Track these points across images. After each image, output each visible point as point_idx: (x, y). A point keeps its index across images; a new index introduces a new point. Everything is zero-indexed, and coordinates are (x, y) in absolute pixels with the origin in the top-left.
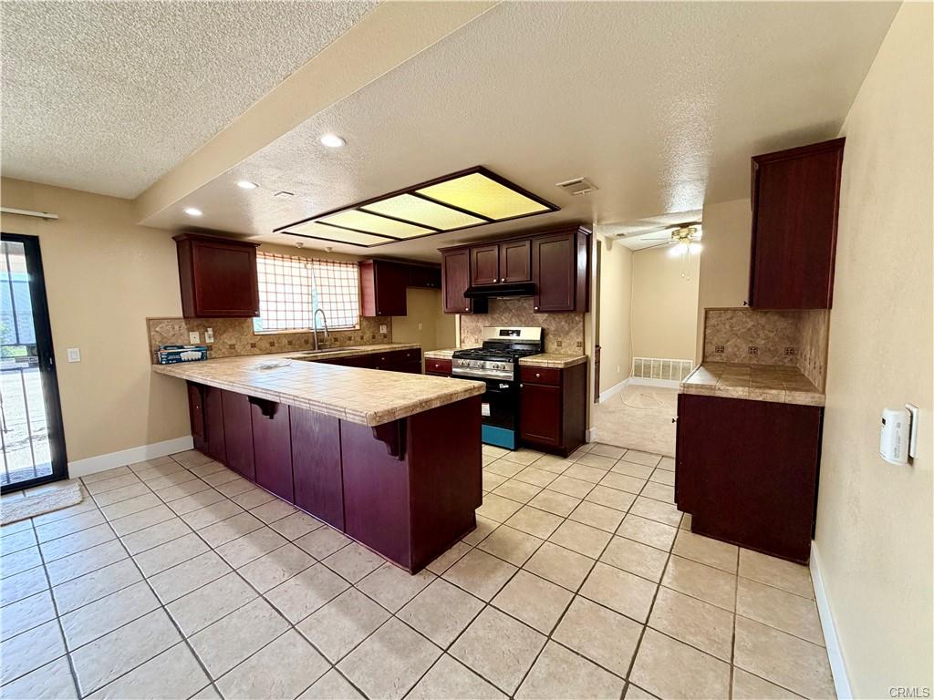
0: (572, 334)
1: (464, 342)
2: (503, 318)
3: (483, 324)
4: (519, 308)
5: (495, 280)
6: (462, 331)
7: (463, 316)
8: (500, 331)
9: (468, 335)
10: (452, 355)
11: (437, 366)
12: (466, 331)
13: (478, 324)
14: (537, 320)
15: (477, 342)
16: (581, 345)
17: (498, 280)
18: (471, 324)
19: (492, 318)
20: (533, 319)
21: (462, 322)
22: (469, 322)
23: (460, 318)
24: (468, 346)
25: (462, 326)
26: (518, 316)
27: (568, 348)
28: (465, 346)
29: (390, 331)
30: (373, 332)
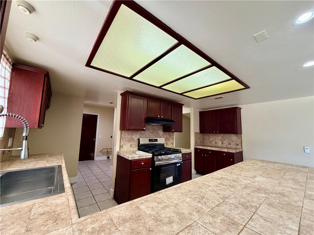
0: (170, 140)
1: (122, 147)
2: (146, 133)
3: (136, 136)
4: (153, 129)
5: (159, 116)
6: (122, 140)
7: (123, 132)
8: (149, 139)
9: (126, 143)
10: (151, 154)
11: (143, 163)
12: (124, 141)
13: (133, 136)
14: (160, 134)
15: (132, 147)
16: (173, 143)
17: (160, 117)
18: (128, 136)
19: (141, 133)
20: (158, 134)
21: (122, 135)
22: (127, 135)
23: (121, 133)
24: (125, 149)
25: (122, 137)
26: (153, 133)
27: (169, 146)
28: (123, 149)
29: (12, 144)
30: (5, 146)
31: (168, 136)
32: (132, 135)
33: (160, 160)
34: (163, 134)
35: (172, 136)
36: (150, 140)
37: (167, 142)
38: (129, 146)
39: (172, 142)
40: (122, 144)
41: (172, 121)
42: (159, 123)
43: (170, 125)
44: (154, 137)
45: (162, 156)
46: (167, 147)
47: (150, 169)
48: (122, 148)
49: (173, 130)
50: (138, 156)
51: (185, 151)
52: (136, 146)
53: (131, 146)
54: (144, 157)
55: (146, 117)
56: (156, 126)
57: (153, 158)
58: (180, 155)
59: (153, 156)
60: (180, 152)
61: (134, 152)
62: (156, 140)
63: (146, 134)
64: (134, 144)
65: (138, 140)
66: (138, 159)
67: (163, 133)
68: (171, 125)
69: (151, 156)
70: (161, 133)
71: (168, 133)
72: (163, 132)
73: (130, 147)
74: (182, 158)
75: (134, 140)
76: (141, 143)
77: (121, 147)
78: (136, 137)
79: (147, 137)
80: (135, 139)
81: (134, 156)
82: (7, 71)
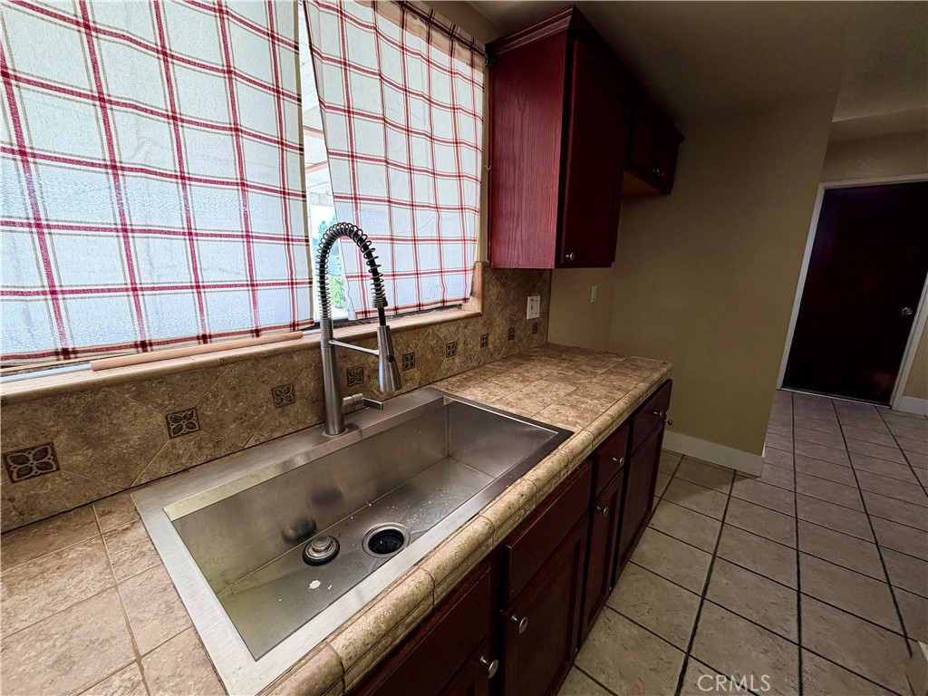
29: (545, 313)
30: (511, 320)
82: (458, 80)
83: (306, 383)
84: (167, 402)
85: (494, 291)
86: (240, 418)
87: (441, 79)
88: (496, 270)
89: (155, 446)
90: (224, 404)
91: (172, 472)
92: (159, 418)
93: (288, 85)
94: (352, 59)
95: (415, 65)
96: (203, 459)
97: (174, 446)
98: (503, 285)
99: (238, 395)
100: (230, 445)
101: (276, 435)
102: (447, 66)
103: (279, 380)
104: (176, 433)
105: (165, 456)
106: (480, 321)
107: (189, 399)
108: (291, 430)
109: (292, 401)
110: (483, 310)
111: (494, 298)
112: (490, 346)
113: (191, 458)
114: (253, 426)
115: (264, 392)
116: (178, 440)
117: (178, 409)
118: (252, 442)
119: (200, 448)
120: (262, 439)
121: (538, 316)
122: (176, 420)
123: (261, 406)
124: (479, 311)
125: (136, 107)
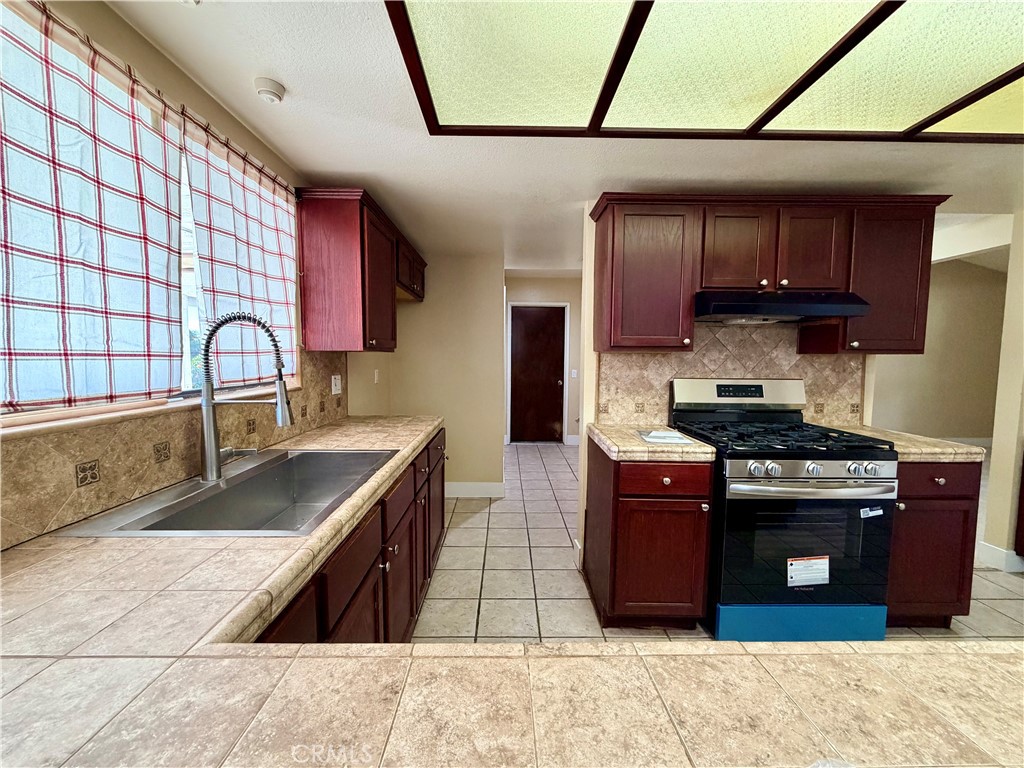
0: (844, 390)
1: (606, 411)
2: (706, 361)
3: (658, 372)
4: (742, 344)
5: (764, 282)
6: (602, 387)
7: (607, 357)
8: (718, 386)
9: (619, 396)
10: (711, 449)
11: (667, 480)
12: (613, 388)
13: (646, 373)
14: (780, 365)
15: (642, 411)
16: (858, 409)
17: (775, 283)
18: (628, 372)
19: (682, 360)
20: (771, 364)
21: (603, 369)
22: (622, 368)
23: (599, 361)
24: (618, 420)
25: (603, 376)
26: (739, 358)
27: (835, 416)
28: (609, 419)
29: (345, 389)
30: (322, 394)
31: (827, 372)
32: (644, 367)
33: (751, 478)
34: (796, 366)
35: (852, 373)
36: (722, 390)
37: (820, 400)
38: (632, 407)
39: (856, 400)
40: (603, 401)
41: (854, 299)
42: (768, 314)
43: (834, 322)
44: (749, 376)
45: (768, 462)
46: (824, 423)
47: (703, 506)
48: (602, 416)
49: (856, 344)
50: (646, 449)
51: (929, 450)
52: (660, 411)
53: (640, 408)
54: (676, 458)
55: (698, 290)
56: (758, 327)
57: (717, 466)
58: (888, 469)
59: (721, 455)
60: (891, 454)
61: (642, 433)
62: (758, 391)
63: (704, 365)
64: (652, 402)
65: (668, 388)
66: (646, 459)
67: (798, 357)
68: (846, 318)
69: (711, 458)
70: (786, 357)
71: (825, 359)
72: (801, 351)
73: (637, 412)
74: (896, 484)
75: (651, 387)
76: (681, 398)
77: (600, 410)
78: (661, 375)
79: (713, 375)
80: (656, 384)
81: (630, 449)
82: (279, 210)
83: (179, 443)
84: (78, 453)
85: (309, 369)
86: (130, 471)
87: (268, 209)
88: (310, 353)
89: (65, 494)
90: (119, 457)
91: (76, 520)
92: (70, 468)
93: (174, 209)
94: (213, 192)
95: (252, 199)
96: (98, 510)
97: (79, 494)
98: (315, 365)
99: (129, 450)
100: (119, 495)
101: (155, 488)
102: (271, 200)
103: (160, 437)
104: (82, 482)
105: (71, 504)
106: (301, 393)
107: (94, 452)
108: (166, 484)
109: (168, 458)
110: (302, 384)
111: (309, 375)
112: (308, 416)
113: (91, 508)
114: (139, 479)
115: (148, 448)
116: (83, 489)
117: (85, 461)
118: (137, 495)
119: (98, 498)
120: (145, 492)
121: (340, 392)
122: (84, 470)
123: (145, 461)
124: (299, 386)
125: (81, 219)
